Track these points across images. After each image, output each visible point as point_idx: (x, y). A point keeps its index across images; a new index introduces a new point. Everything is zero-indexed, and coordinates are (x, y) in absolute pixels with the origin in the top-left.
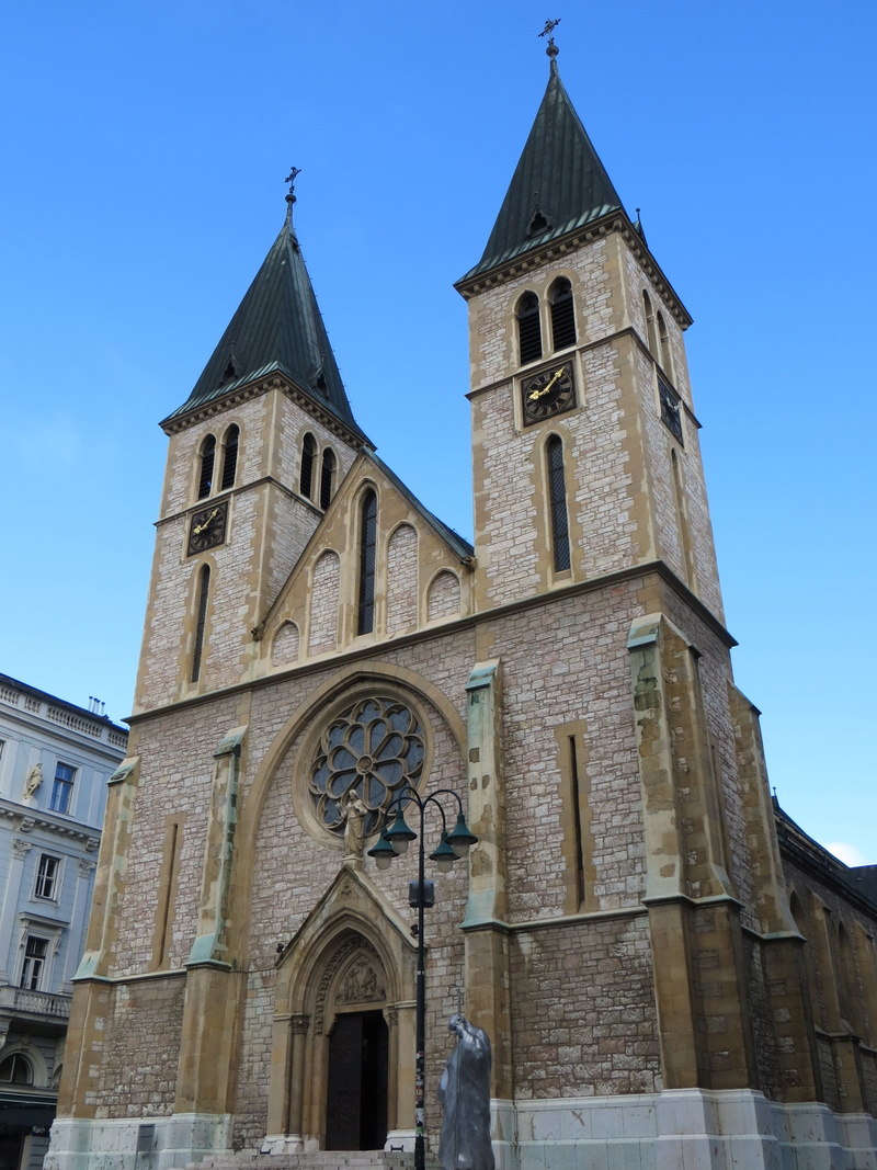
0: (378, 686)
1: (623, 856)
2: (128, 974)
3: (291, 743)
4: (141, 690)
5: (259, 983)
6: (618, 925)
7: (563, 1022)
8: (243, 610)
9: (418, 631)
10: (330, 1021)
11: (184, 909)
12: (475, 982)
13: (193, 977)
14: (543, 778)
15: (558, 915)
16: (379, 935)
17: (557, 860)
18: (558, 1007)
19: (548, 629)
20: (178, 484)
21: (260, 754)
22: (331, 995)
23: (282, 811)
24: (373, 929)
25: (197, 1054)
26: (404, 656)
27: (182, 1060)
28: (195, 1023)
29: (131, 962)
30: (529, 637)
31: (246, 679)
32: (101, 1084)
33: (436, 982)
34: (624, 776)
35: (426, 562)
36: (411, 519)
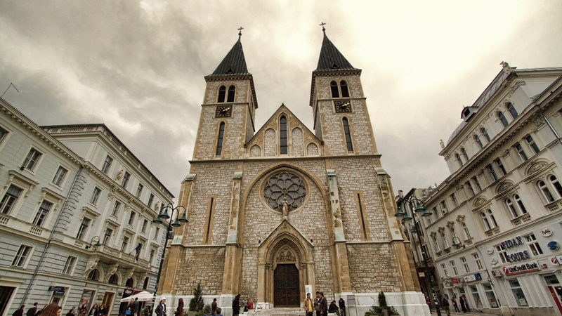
0: (290, 169)
1: (377, 227)
2: (192, 245)
3: (258, 180)
4: (196, 153)
5: (248, 252)
6: (378, 246)
7: (364, 271)
8: (240, 138)
9: (305, 157)
10: (275, 266)
11: (217, 225)
12: (341, 258)
13: (228, 248)
14: (351, 204)
15: (359, 241)
16: (298, 241)
17: (357, 226)
18: (362, 267)
19: (348, 165)
20: (211, 96)
21: (249, 181)
22: (275, 258)
23: (255, 200)
24: (296, 239)
25: (232, 274)
26: (301, 163)
27: (225, 276)
28: (231, 264)
29: (193, 241)
30: (343, 165)
31: (241, 158)
32: (179, 282)
33: (317, 257)
34: (375, 207)
35: (306, 139)
36: (300, 127)
